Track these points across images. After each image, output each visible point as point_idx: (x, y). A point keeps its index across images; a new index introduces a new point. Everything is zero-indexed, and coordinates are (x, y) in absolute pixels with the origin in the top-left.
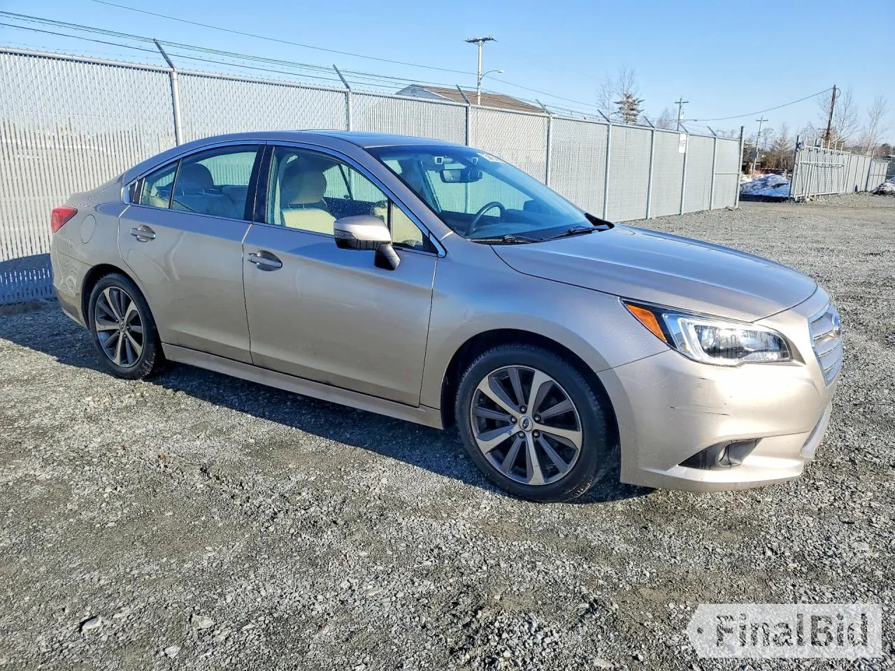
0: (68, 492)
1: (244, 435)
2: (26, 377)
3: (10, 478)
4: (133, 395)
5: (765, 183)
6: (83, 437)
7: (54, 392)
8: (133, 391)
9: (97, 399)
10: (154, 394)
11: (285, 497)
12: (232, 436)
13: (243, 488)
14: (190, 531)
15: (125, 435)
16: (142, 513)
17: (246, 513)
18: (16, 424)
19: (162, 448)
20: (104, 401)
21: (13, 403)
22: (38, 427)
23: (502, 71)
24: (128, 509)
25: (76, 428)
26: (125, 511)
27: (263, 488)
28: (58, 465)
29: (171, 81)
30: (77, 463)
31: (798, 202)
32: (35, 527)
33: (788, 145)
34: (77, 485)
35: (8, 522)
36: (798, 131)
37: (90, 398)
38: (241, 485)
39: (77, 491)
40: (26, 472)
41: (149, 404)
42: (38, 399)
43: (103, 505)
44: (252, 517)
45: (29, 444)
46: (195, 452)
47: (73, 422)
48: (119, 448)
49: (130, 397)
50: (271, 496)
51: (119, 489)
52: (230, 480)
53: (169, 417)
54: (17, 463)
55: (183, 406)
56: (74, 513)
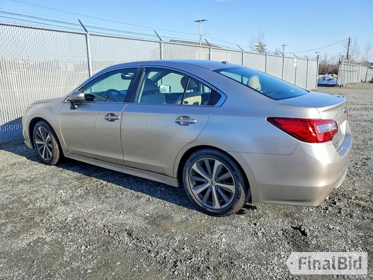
0: (62, 249)
1: (143, 211)
2: (29, 179)
3: (31, 240)
4: (82, 189)
5: (324, 79)
6: (63, 214)
7: (44, 187)
8: (82, 186)
9: (65, 191)
10: (92, 187)
11: (176, 251)
12: (138, 211)
13: (152, 245)
14: (133, 275)
15: (84, 212)
16: (104, 263)
17: (159, 262)
18: (29, 206)
19: (104, 220)
20: (69, 192)
21: (25, 194)
22: (40, 209)
23: (210, 34)
24: (96, 260)
25: (58, 208)
26: (95, 262)
27: (163, 245)
28: (54, 232)
29: (86, 38)
30: (64, 230)
31: (340, 86)
32: (49, 274)
33: (328, 63)
34: (66, 245)
35: (35, 270)
36: (331, 57)
37: (62, 191)
38: (151, 243)
39: (67, 249)
40: (38, 236)
41: (91, 194)
42: (37, 192)
43: (82, 258)
44: (163, 265)
45: (38, 219)
46: (121, 222)
47: (57, 205)
48: (83, 220)
49: (81, 190)
50: (168, 250)
51: (88, 247)
52: (145, 240)
53: (103, 201)
54: (33, 231)
55: (108, 195)
56: (69, 263)
